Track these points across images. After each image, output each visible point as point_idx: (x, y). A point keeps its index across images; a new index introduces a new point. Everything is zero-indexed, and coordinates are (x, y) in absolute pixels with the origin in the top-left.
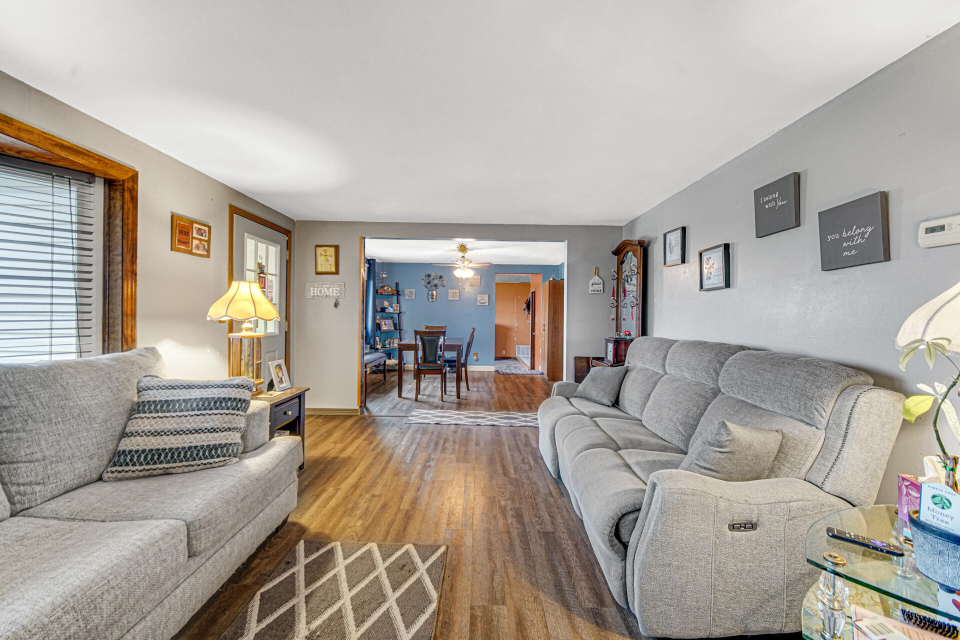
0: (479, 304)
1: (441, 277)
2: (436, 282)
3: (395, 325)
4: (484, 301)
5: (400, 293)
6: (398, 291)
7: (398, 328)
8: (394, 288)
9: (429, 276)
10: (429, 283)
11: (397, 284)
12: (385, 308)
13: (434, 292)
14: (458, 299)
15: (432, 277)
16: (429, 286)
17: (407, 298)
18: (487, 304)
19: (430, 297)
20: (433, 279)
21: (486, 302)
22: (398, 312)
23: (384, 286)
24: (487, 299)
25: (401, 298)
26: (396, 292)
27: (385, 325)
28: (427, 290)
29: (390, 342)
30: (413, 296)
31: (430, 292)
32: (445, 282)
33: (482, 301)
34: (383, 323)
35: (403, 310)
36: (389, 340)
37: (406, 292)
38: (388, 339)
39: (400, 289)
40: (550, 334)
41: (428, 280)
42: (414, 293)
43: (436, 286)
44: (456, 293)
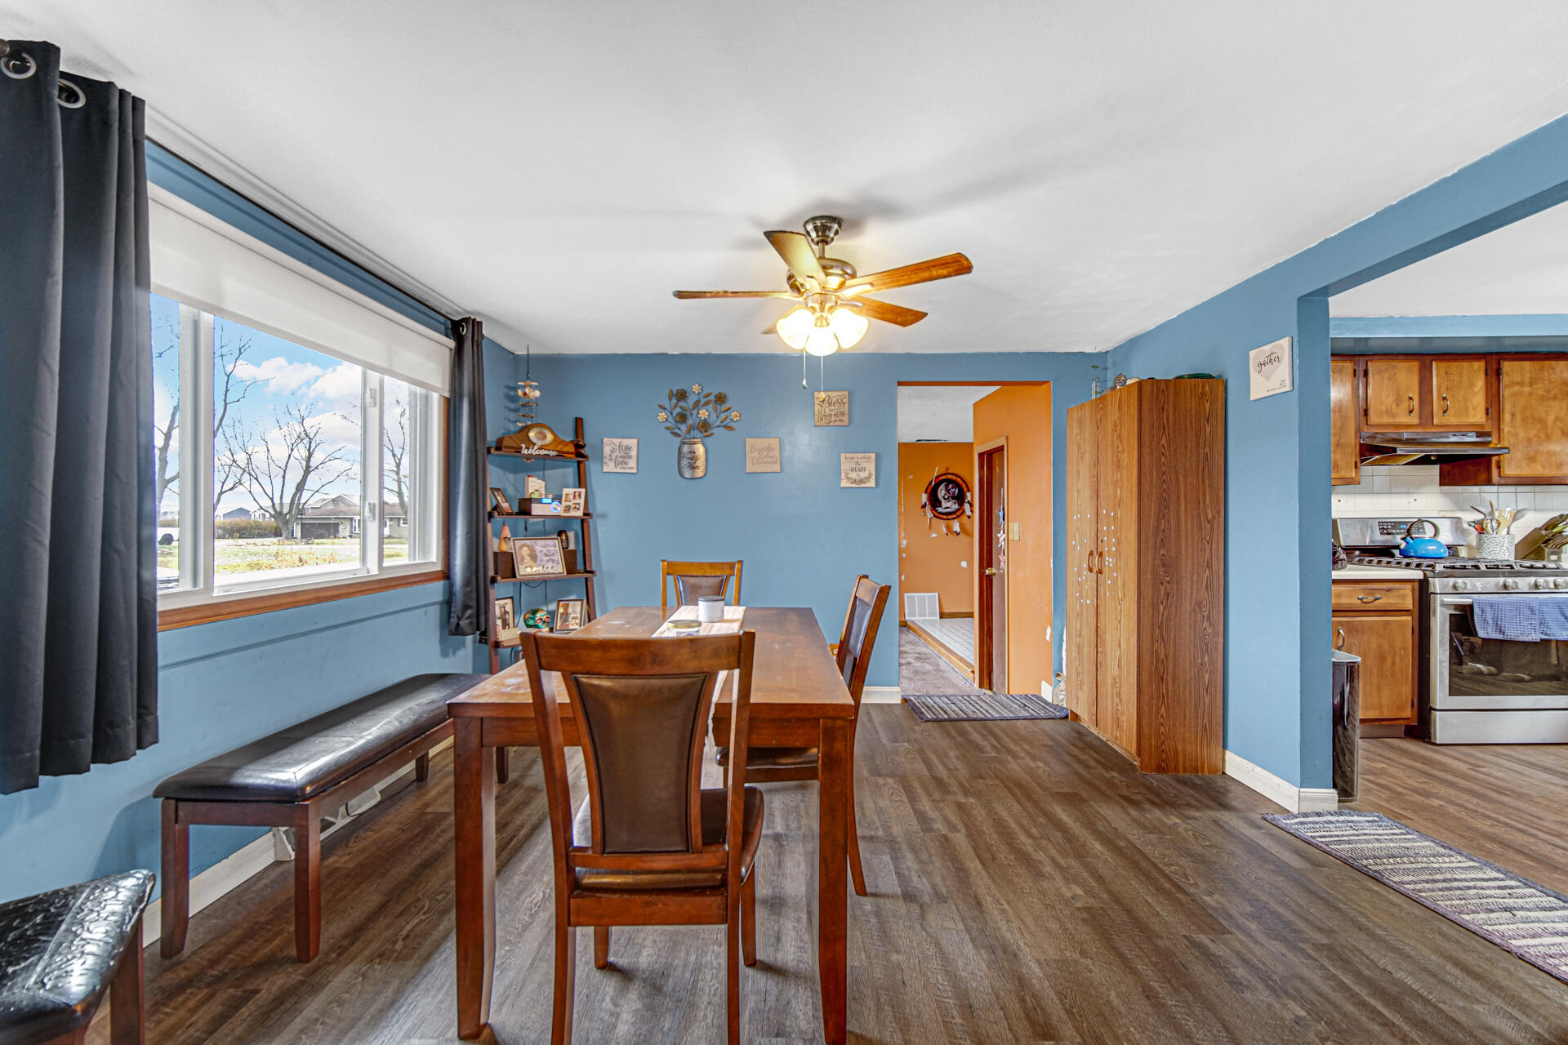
0: (844, 484)
1: (721, 399)
2: (703, 414)
3: (570, 558)
4: (863, 475)
5: (585, 451)
6: (579, 447)
7: (580, 566)
8: (569, 437)
9: (682, 395)
10: (683, 418)
11: (579, 422)
12: (530, 500)
13: (700, 449)
14: (777, 468)
15: (691, 401)
16: (684, 427)
17: (609, 467)
18: (872, 484)
19: (685, 462)
20: (697, 404)
21: (868, 478)
22: (580, 513)
23: (527, 428)
24: (871, 467)
25: (592, 467)
26: (571, 449)
27: (534, 557)
28: (678, 440)
29: (552, 615)
30: (632, 463)
31: (686, 449)
32: (734, 414)
33: (853, 475)
34: (525, 551)
35: (599, 507)
36: (552, 607)
37: (607, 450)
38: (546, 602)
39: (589, 438)
40: (1148, 591)
41: (678, 410)
42: (634, 453)
43: (705, 426)
44: (769, 448)
